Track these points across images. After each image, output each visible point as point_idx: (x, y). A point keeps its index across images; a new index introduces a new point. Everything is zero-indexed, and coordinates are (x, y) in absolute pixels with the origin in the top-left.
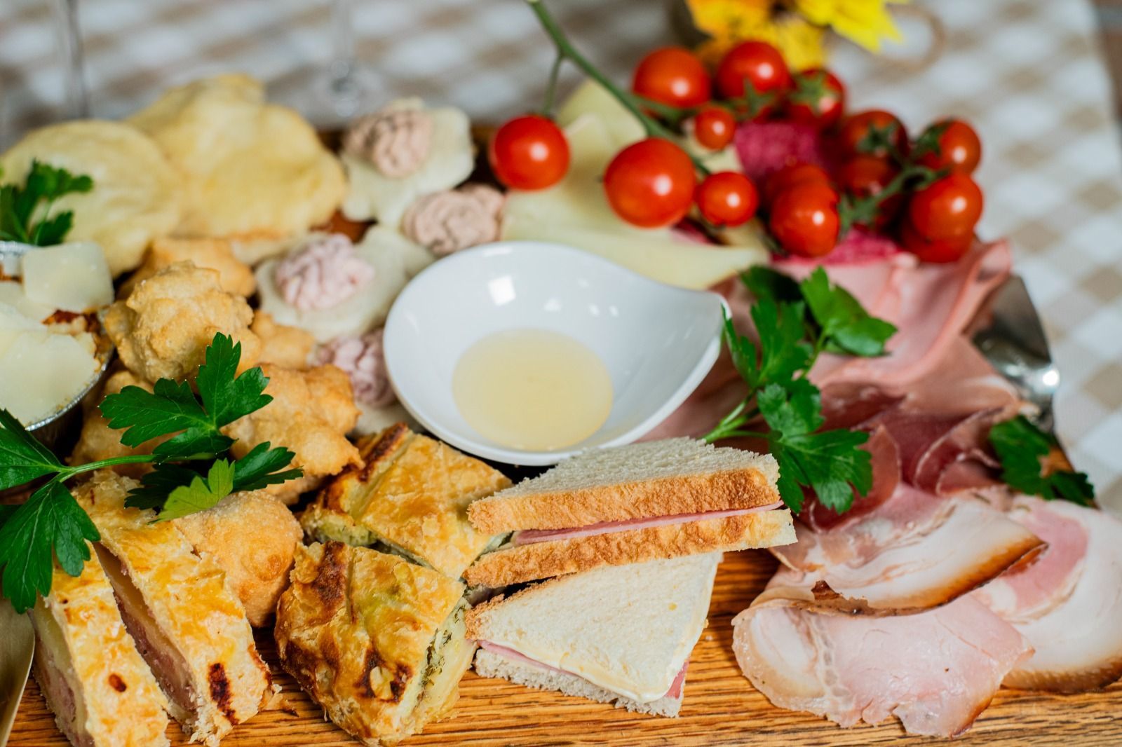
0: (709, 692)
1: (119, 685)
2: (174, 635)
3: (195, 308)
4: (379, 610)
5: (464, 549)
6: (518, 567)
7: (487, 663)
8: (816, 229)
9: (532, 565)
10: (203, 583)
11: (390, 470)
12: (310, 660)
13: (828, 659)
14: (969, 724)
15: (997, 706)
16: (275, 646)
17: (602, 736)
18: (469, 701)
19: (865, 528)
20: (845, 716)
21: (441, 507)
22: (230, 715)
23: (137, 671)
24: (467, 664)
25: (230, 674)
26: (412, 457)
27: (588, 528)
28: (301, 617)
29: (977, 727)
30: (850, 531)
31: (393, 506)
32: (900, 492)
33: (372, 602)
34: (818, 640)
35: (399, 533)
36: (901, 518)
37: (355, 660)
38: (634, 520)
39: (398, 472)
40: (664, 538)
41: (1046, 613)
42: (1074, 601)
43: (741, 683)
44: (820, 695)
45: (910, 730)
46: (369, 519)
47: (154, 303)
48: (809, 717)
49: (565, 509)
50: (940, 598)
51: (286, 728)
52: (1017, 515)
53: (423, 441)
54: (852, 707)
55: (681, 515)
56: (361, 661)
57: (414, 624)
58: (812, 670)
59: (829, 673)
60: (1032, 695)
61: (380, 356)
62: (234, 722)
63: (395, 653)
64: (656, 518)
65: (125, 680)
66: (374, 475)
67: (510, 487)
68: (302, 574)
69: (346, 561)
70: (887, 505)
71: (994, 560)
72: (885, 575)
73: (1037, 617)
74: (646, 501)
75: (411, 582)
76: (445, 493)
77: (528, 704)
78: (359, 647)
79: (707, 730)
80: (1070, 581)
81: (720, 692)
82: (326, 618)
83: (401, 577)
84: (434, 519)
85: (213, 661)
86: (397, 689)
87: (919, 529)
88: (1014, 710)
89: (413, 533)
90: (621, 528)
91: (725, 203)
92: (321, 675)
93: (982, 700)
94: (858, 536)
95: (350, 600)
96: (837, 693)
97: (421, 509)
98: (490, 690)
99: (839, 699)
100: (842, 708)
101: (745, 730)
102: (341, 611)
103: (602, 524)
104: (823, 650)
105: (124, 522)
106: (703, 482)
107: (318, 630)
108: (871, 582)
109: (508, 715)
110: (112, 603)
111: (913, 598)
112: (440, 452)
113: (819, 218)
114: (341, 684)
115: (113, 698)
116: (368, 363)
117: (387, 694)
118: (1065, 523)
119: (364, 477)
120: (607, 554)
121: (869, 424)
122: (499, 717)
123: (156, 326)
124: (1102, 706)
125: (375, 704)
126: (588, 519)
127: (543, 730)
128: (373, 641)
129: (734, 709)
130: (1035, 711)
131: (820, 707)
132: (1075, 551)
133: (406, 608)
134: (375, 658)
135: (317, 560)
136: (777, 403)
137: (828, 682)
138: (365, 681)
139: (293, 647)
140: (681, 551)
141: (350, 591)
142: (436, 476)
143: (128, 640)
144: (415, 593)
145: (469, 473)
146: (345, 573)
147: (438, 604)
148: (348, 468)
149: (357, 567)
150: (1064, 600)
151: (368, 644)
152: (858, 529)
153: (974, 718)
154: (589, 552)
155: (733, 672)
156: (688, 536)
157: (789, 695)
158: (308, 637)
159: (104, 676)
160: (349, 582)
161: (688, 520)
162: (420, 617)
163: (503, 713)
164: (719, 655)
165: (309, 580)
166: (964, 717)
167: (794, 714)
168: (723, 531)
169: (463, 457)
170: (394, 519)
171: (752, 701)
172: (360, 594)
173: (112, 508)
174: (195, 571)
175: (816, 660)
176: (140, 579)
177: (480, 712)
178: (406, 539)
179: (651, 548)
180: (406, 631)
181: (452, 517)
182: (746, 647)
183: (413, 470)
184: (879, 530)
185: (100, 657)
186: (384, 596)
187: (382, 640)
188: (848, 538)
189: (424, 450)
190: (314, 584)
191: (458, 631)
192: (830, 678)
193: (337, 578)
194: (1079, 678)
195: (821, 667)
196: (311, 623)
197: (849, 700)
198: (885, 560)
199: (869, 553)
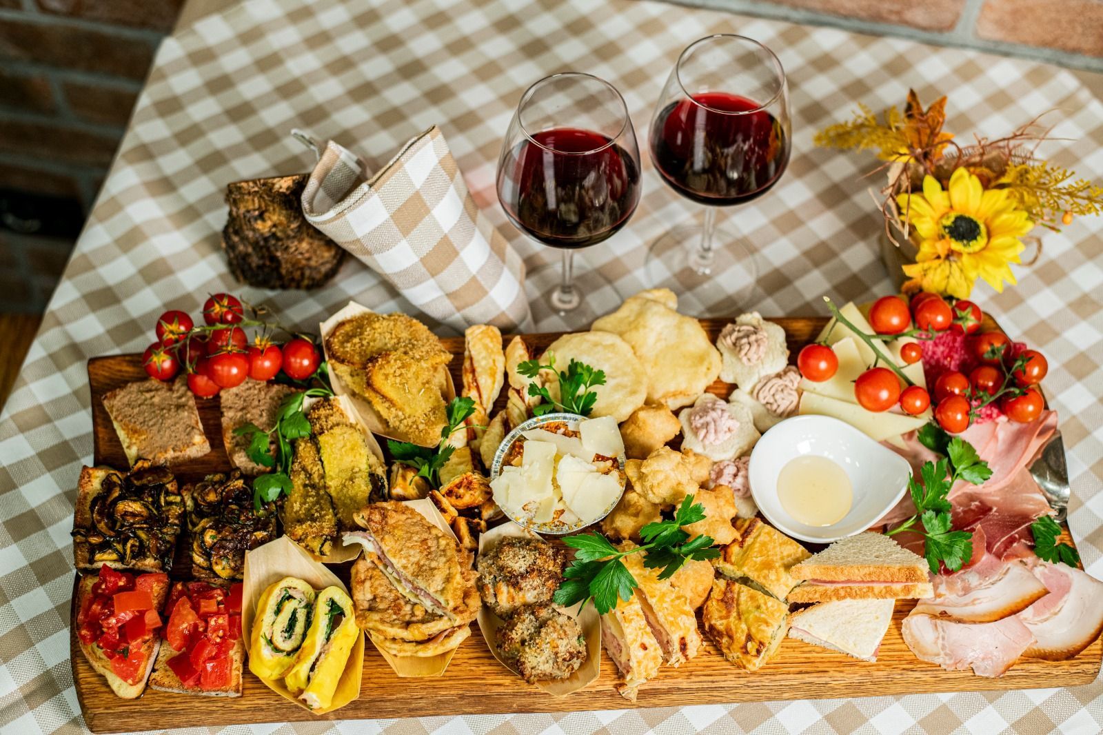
0: (889, 650)
1: (645, 648)
2: (667, 627)
3: (673, 474)
4: (751, 616)
5: (787, 586)
6: (811, 596)
7: (793, 634)
8: (958, 421)
9: (817, 596)
10: (677, 602)
11: (753, 543)
12: (720, 634)
13: (943, 639)
14: (1004, 672)
15: (1018, 664)
16: (704, 625)
17: (842, 669)
18: (785, 650)
19: (966, 576)
20: (948, 665)
21: (777, 565)
22: (686, 656)
23: (651, 641)
24: (784, 635)
25: (688, 640)
26: (763, 538)
27: (843, 582)
28: (716, 615)
29: (1008, 673)
30: (958, 577)
31: (756, 562)
32: (986, 558)
33: (749, 612)
34: (940, 629)
35: (758, 577)
36: (984, 574)
37: (741, 637)
38: (863, 582)
39: (757, 545)
40: (876, 591)
41: (1046, 620)
42: (1060, 615)
43: (903, 647)
44: (938, 655)
45: (977, 674)
46: (745, 569)
47: (655, 472)
48: (933, 665)
49: (833, 573)
50: (996, 618)
51: (705, 658)
52: (1038, 571)
53: (768, 528)
54: (952, 661)
55: (885, 582)
56: (743, 638)
57: (767, 623)
58: (936, 643)
59: (943, 645)
60: (1034, 660)
61: (746, 478)
62: (687, 659)
63: (758, 637)
64: (873, 581)
65: (647, 645)
66: (746, 545)
67: (808, 557)
68: (716, 594)
69: (736, 591)
70: (977, 565)
71: (1023, 601)
72: (973, 602)
73: (1042, 621)
74: (870, 574)
75: (765, 604)
76: (779, 557)
77: (810, 652)
78: (743, 631)
79: (888, 669)
80: (1060, 604)
81: (894, 651)
82: (727, 617)
83: (761, 601)
84: (774, 571)
85: (682, 636)
86: (758, 652)
87: (991, 581)
88: (1026, 666)
89: (765, 578)
90: (857, 585)
91: (914, 405)
92: (725, 640)
93: (1011, 662)
94: (963, 580)
95: (738, 609)
96: (946, 655)
97: (768, 565)
98: (794, 644)
99: (947, 658)
100: (948, 662)
101: (904, 669)
102: (734, 614)
103: (848, 581)
104: (942, 634)
105: (642, 572)
106: (896, 570)
107: (724, 622)
108: (966, 605)
109: (801, 657)
110: (641, 613)
111: (984, 615)
112: (777, 535)
113: (959, 417)
114: (734, 646)
115: (641, 653)
116: (740, 480)
117: (754, 653)
118: (1062, 575)
119: (741, 544)
120: (850, 594)
121: (973, 526)
122: (797, 658)
123: (655, 483)
124: (1066, 667)
125: (749, 657)
126: (843, 579)
127: (816, 665)
128: (749, 629)
129: (900, 659)
130: (1035, 667)
131: (937, 661)
132: (1065, 589)
133: (763, 616)
134: (749, 638)
135: (723, 589)
136: (931, 519)
137: (943, 649)
138: (745, 647)
139: (712, 627)
140: (884, 597)
141: (738, 605)
142: (774, 548)
143: (649, 629)
144: (767, 609)
145: (789, 547)
146: (736, 596)
147: (777, 615)
148: (734, 541)
149: (742, 594)
150: (1056, 614)
151: (746, 631)
152: (963, 576)
153: (1007, 669)
154: (842, 593)
155: (901, 641)
156: (887, 592)
157: (924, 654)
158: (720, 625)
159: (638, 643)
160: (738, 600)
161: (887, 585)
162: (769, 621)
163: (799, 655)
164: (895, 632)
165: (720, 598)
166: (1003, 669)
167: (927, 663)
168: (902, 591)
169: (786, 538)
170: (756, 570)
171: (908, 656)
172: (743, 607)
173: (636, 565)
174: (674, 596)
175: (938, 638)
176: (652, 601)
177: (790, 654)
178: (761, 580)
179: (870, 594)
180: (763, 627)
181: (782, 569)
182: (908, 632)
183: (764, 544)
184: (972, 578)
185: (637, 636)
186: (753, 610)
187: (753, 630)
188: (958, 580)
189: (768, 533)
190: (722, 600)
191: (783, 623)
192: (944, 647)
193: (732, 598)
194: (1057, 653)
195: (940, 641)
196: (721, 618)
197: (951, 659)
198: (974, 595)
199: (967, 590)
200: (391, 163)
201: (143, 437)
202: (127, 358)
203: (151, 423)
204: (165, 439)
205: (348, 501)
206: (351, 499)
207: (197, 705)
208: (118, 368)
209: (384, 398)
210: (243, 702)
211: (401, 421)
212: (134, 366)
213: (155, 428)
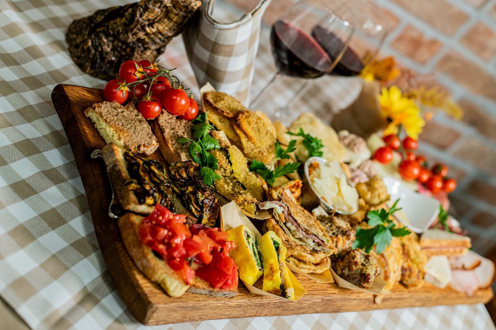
33: (415, 259)
37: (415, 271)
56: (417, 271)
69: (406, 249)
75: (420, 255)
82: (407, 261)
92: (407, 273)
97: (410, 239)
102: (409, 260)
106: (458, 242)
107: (406, 263)
114: (412, 275)
117: (422, 278)
125: (419, 280)
128: (418, 267)
138: (418, 275)
141: (409, 256)
144: (421, 258)
149: (410, 251)
156: (454, 252)
158: (405, 265)
160: (408, 253)
168: (459, 252)
172: (412, 257)
181: (414, 241)
187: (420, 267)
190: (403, 254)
200: (257, 7)
201: (126, 135)
202: (85, 88)
203: (128, 127)
204: (139, 138)
205: (252, 187)
206: (254, 185)
207: (212, 302)
208: (82, 93)
209: (246, 135)
210: (233, 301)
211: (252, 150)
212: (92, 94)
213: (132, 130)
